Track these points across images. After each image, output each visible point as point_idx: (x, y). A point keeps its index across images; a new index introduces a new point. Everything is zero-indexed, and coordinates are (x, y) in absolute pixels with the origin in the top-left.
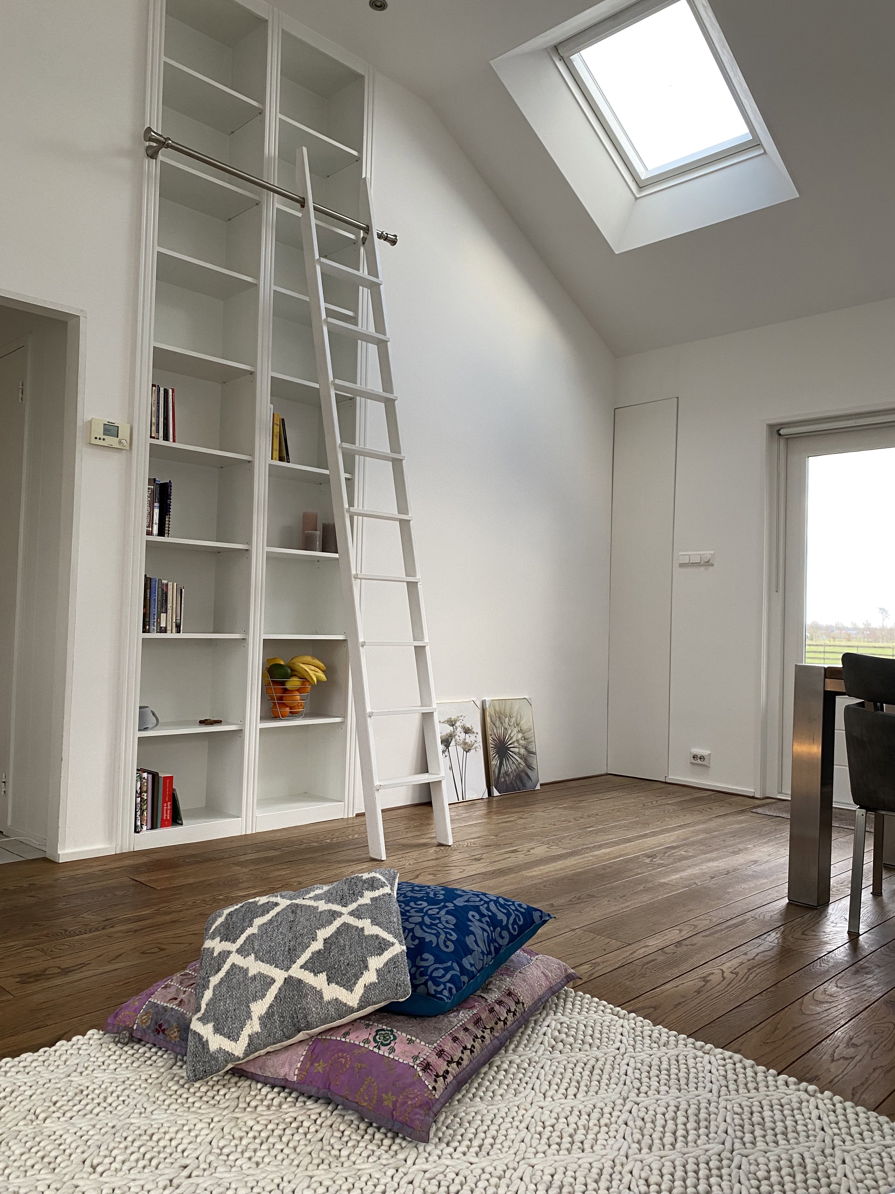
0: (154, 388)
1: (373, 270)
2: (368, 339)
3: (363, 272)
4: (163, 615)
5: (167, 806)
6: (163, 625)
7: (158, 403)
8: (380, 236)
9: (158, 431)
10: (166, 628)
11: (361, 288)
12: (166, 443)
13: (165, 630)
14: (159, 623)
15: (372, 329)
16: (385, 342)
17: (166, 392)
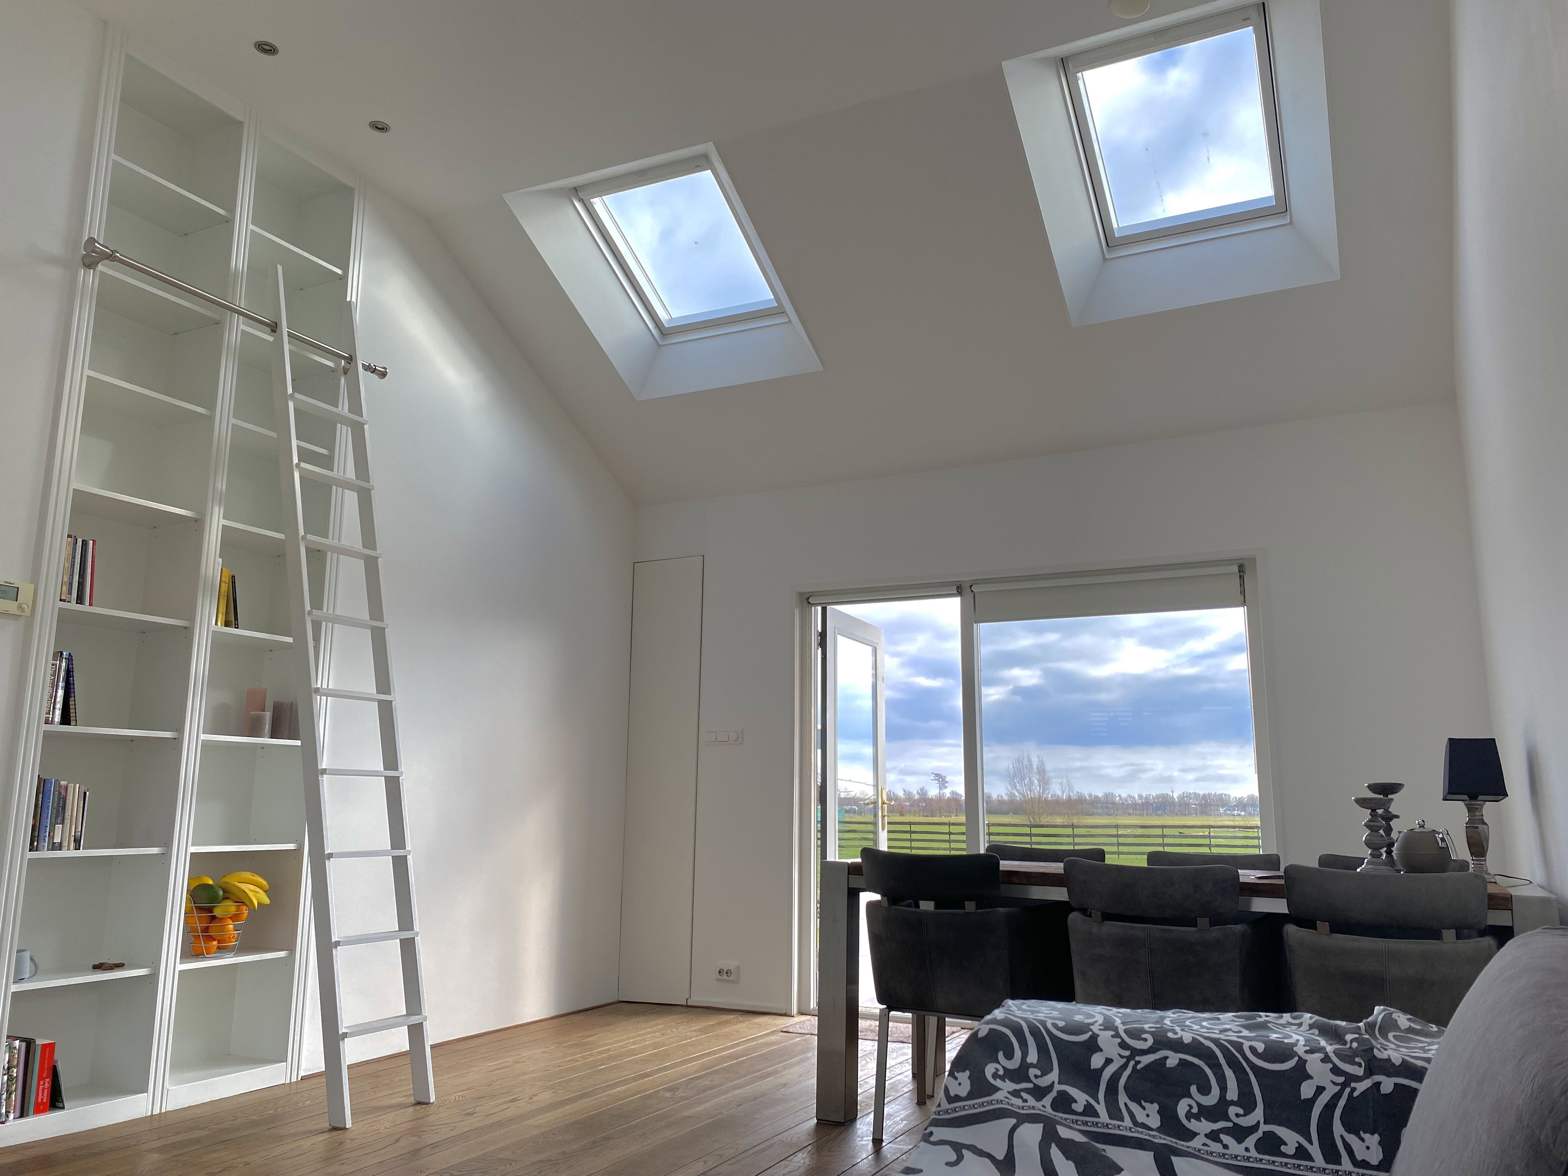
0: (70, 539)
1: (356, 405)
2: (346, 485)
3: (344, 408)
4: (58, 827)
5: (44, 1084)
6: (57, 840)
7: (74, 557)
8: (367, 368)
9: (70, 593)
10: (61, 843)
11: (339, 425)
12: (79, 607)
13: (60, 847)
14: (51, 837)
15: (351, 474)
16: (368, 491)
17: (85, 543)
